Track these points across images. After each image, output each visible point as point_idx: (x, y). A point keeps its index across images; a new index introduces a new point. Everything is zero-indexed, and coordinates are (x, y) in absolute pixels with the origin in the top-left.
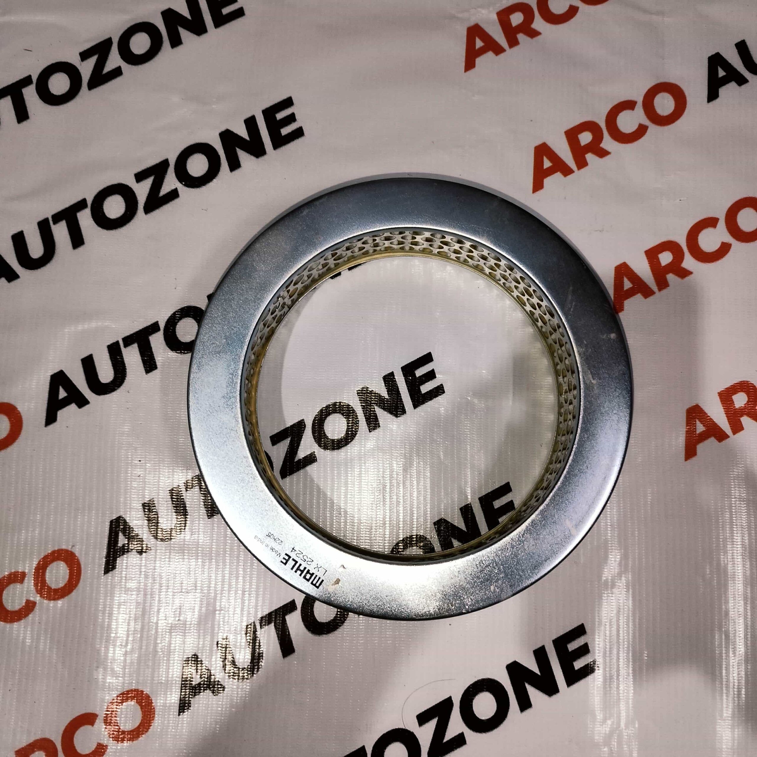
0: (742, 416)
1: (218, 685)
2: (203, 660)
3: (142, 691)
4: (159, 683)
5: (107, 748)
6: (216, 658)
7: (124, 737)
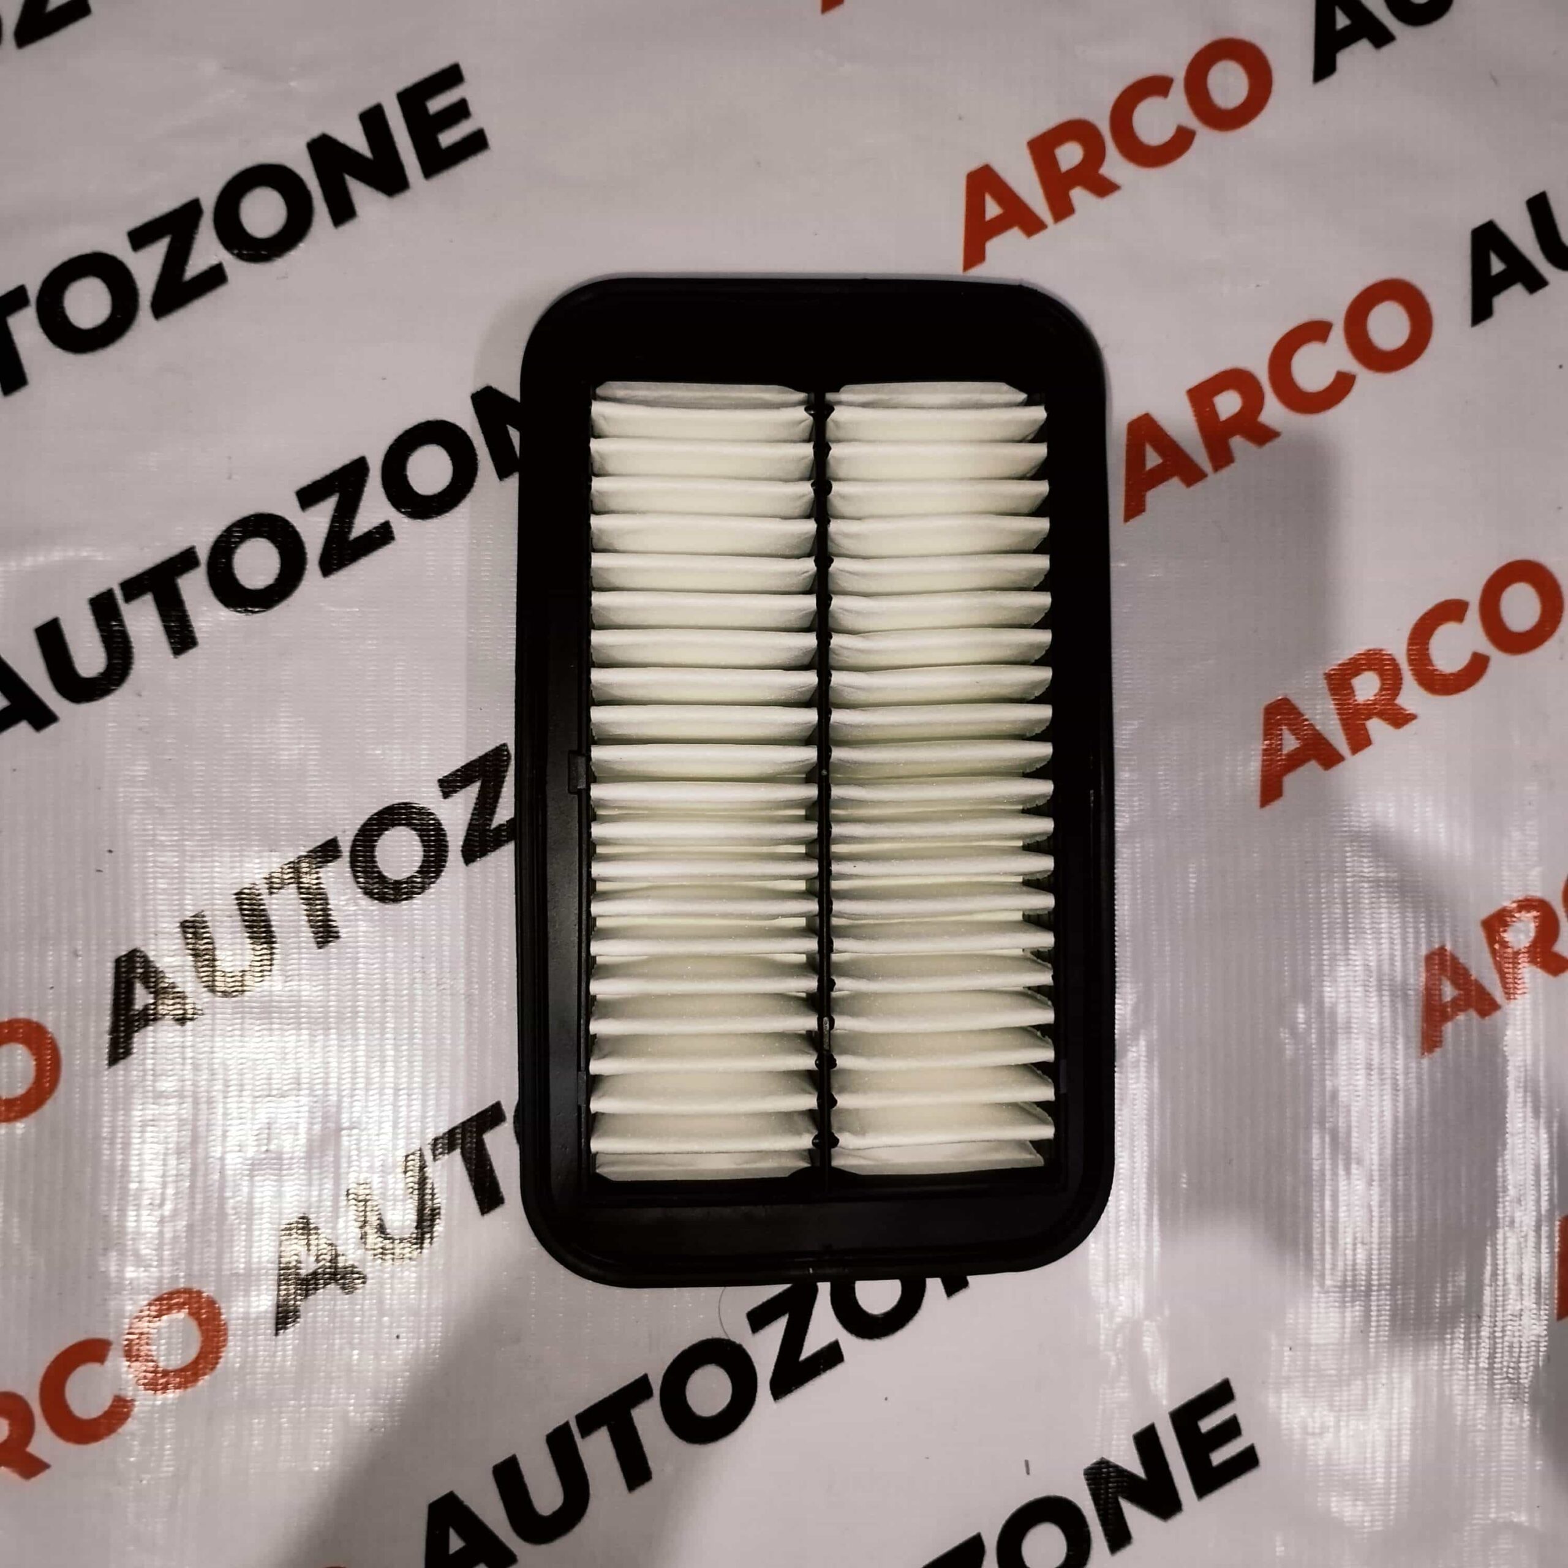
0: (1369, 717)
1: (352, 1273)
2: (320, 1226)
3: (199, 1293)
4: (232, 1275)
5: (133, 1405)
6: (347, 1222)
7: (167, 1383)
